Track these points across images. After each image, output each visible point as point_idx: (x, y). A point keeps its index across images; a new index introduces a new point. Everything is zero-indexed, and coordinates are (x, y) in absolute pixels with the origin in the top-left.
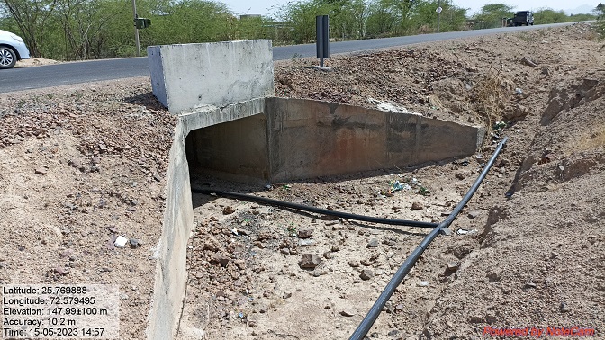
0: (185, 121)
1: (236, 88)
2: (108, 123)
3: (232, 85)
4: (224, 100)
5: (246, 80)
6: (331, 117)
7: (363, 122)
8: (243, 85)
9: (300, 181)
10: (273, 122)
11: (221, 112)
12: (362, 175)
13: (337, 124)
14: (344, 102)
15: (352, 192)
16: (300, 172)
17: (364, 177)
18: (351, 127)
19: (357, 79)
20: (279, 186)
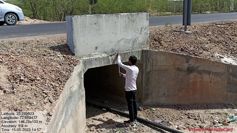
0: (85, 63)
1: (122, 43)
2: (33, 63)
3: (119, 41)
4: (113, 50)
5: (129, 38)
6: (186, 65)
7: (209, 70)
8: (127, 41)
9: (162, 106)
10: (146, 66)
11: (110, 58)
12: (207, 106)
13: (190, 70)
14: (196, 55)
15: (197, 118)
16: (163, 100)
17: (208, 108)
18: (200, 72)
19: (209, 40)
20: (147, 108)
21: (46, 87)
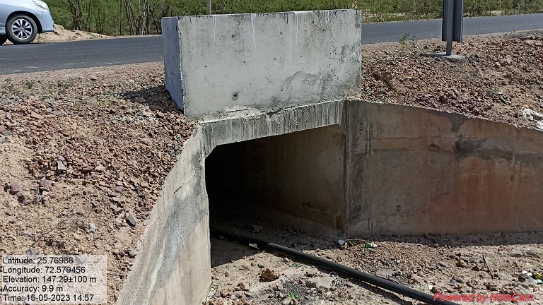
0: (208, 131)
1: (297, 84)
2: (84, 130)
3: (289, 79)
4: (275, 101)
5: (314, 71)
6: (453, 138)
7: (509, 149)
8: (309, 79)
9: (394, 237)
10: (355, 139)
11: (268, 119)
12: (502, 238)
13: (461, 150)
14: (477, 113)
15: (480, 266)
16: (395, 224)
17: (505, 243)
18: (486, 155)
19: (507, 77)
20: (358, 243)
21: (119, 189)
